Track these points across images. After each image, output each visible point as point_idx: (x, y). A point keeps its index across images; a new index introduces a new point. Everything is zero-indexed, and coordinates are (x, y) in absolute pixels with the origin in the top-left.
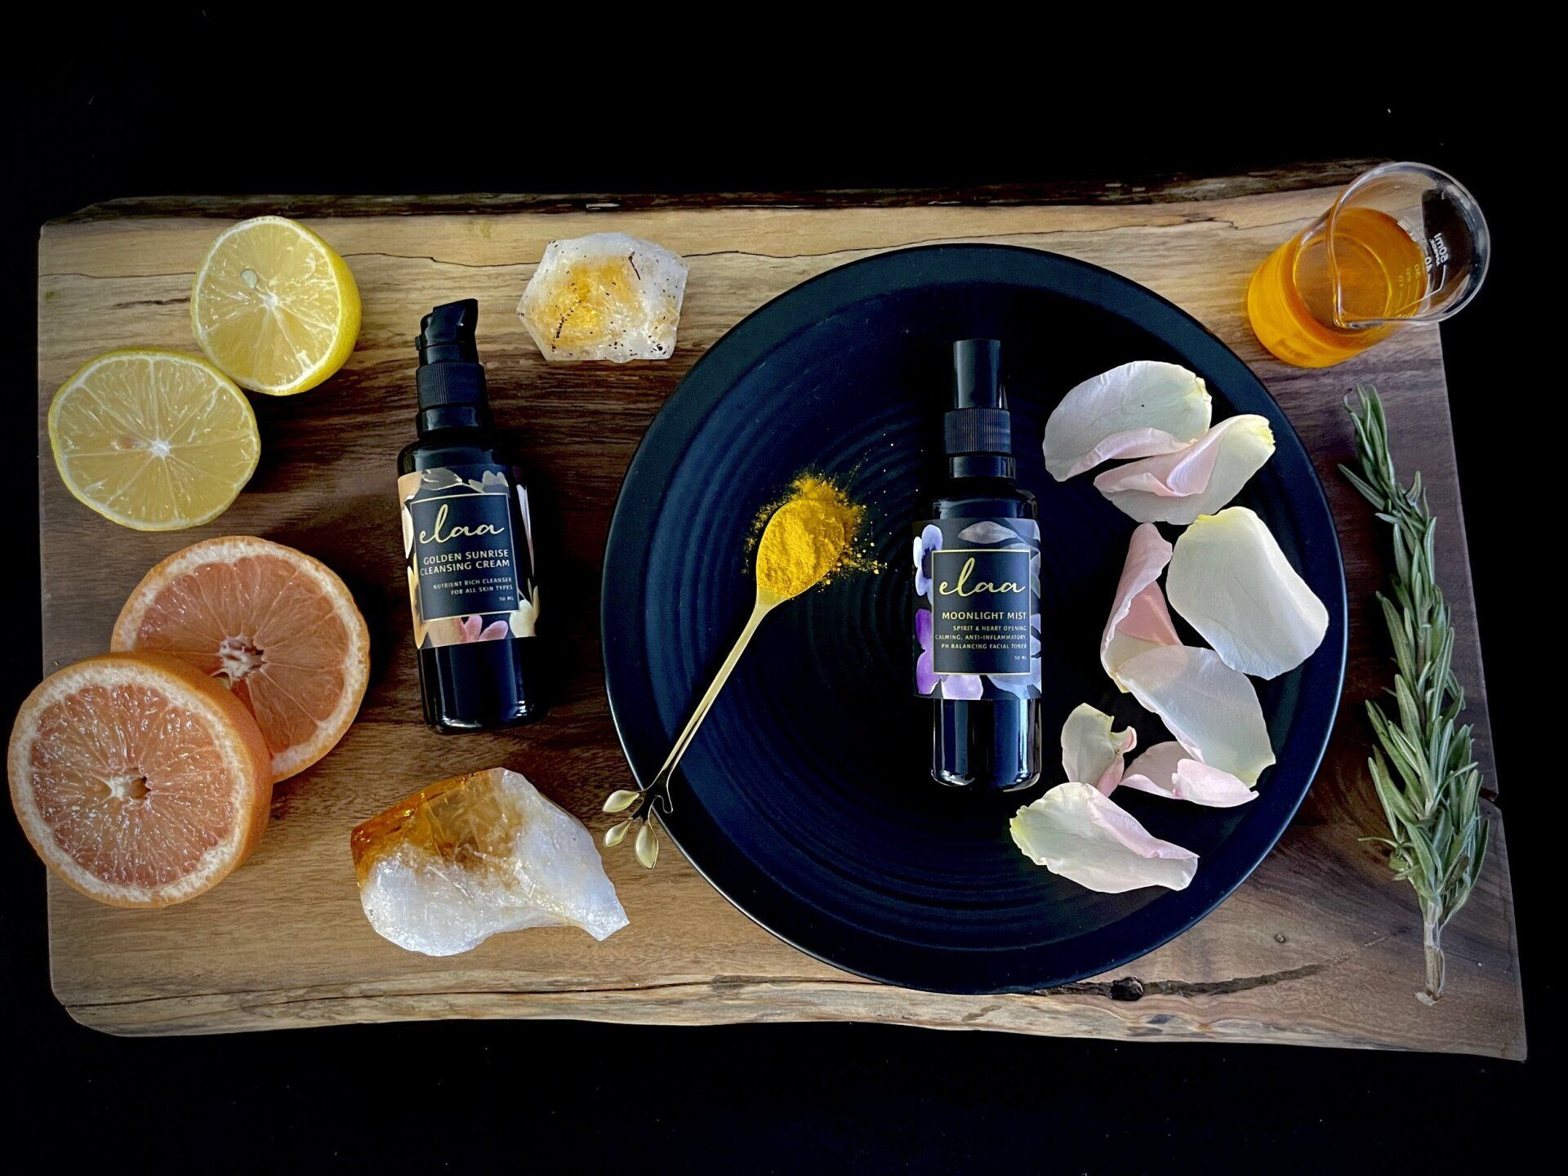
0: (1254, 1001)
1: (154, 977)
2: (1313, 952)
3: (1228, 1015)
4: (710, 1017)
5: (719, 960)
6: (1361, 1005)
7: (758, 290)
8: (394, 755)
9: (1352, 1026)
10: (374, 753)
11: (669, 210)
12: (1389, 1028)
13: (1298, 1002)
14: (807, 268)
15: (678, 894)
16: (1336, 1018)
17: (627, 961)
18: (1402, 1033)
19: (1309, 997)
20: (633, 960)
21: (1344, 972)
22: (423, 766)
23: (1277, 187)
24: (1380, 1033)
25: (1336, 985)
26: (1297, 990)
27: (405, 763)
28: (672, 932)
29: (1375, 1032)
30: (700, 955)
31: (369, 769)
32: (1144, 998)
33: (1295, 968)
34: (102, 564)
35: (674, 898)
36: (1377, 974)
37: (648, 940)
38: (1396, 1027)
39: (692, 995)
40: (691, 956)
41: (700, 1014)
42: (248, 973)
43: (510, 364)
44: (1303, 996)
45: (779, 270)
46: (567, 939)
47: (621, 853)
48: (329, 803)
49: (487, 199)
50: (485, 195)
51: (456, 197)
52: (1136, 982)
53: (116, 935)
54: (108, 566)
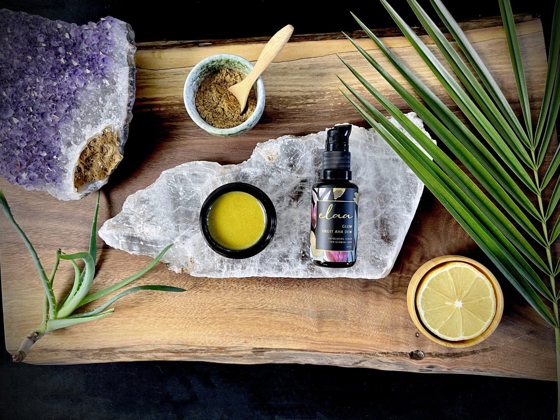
0: (469, 361)
1: (43, 345)
2: (494, 341)
3: (459, 366)
4: (255, 361)
5: (254, 342)
6: (514, 362)
7: (267, 76)
8: (129, 262)
9: (509, 371)
10: (121, 261)
11: (231, 45)
12: (525, 371)
13: (488, 361)
14: (286, 66)
15: (238, 316)
16: (503, 367)
17: (219, 342)
18: (531, 373)
19: (493, 359)
20: (221, 341)
21: (507, 349)
22: (139, 266)
23: (482, 26)
24: (521, 374)
25: (504, 354)
26: (488, 356)
27: (133, 265)
28: (236, 331)
29: (519, 373)
30: (247, 340)
31: (119, 267)
32: (424, 359)
33: (487, 347)
34: (18, 190)
35: (237, 317)
36: (520, 350)
37: (227, 334)
38: (528, 371)
39: (246, 354)
40: (243, 340)
41: (250, 360)
42: (76, 345)
43: (169, 108)
44: (490, 359)
45: (275, 68)
46: (196, 333)
47: (216, 300)
48: (104, 280)
49: (162, 43)
50: (162, 42)
51: (151, 43)
52: (421, 352)
53: (29, 330)
54: (20, 190)
